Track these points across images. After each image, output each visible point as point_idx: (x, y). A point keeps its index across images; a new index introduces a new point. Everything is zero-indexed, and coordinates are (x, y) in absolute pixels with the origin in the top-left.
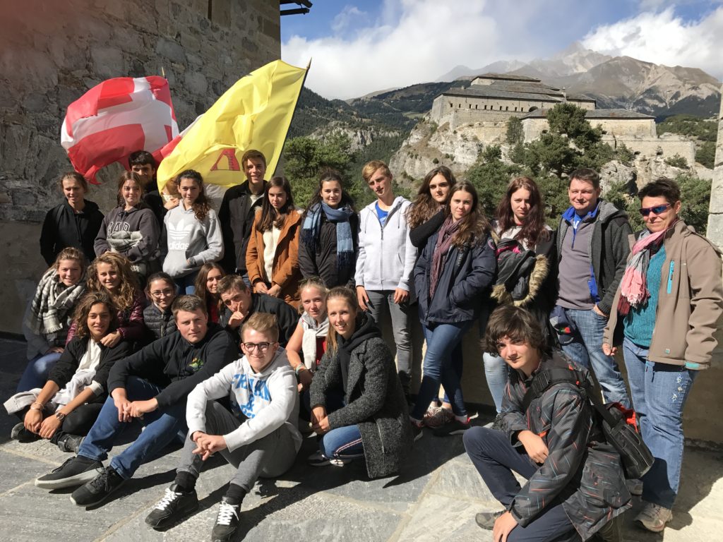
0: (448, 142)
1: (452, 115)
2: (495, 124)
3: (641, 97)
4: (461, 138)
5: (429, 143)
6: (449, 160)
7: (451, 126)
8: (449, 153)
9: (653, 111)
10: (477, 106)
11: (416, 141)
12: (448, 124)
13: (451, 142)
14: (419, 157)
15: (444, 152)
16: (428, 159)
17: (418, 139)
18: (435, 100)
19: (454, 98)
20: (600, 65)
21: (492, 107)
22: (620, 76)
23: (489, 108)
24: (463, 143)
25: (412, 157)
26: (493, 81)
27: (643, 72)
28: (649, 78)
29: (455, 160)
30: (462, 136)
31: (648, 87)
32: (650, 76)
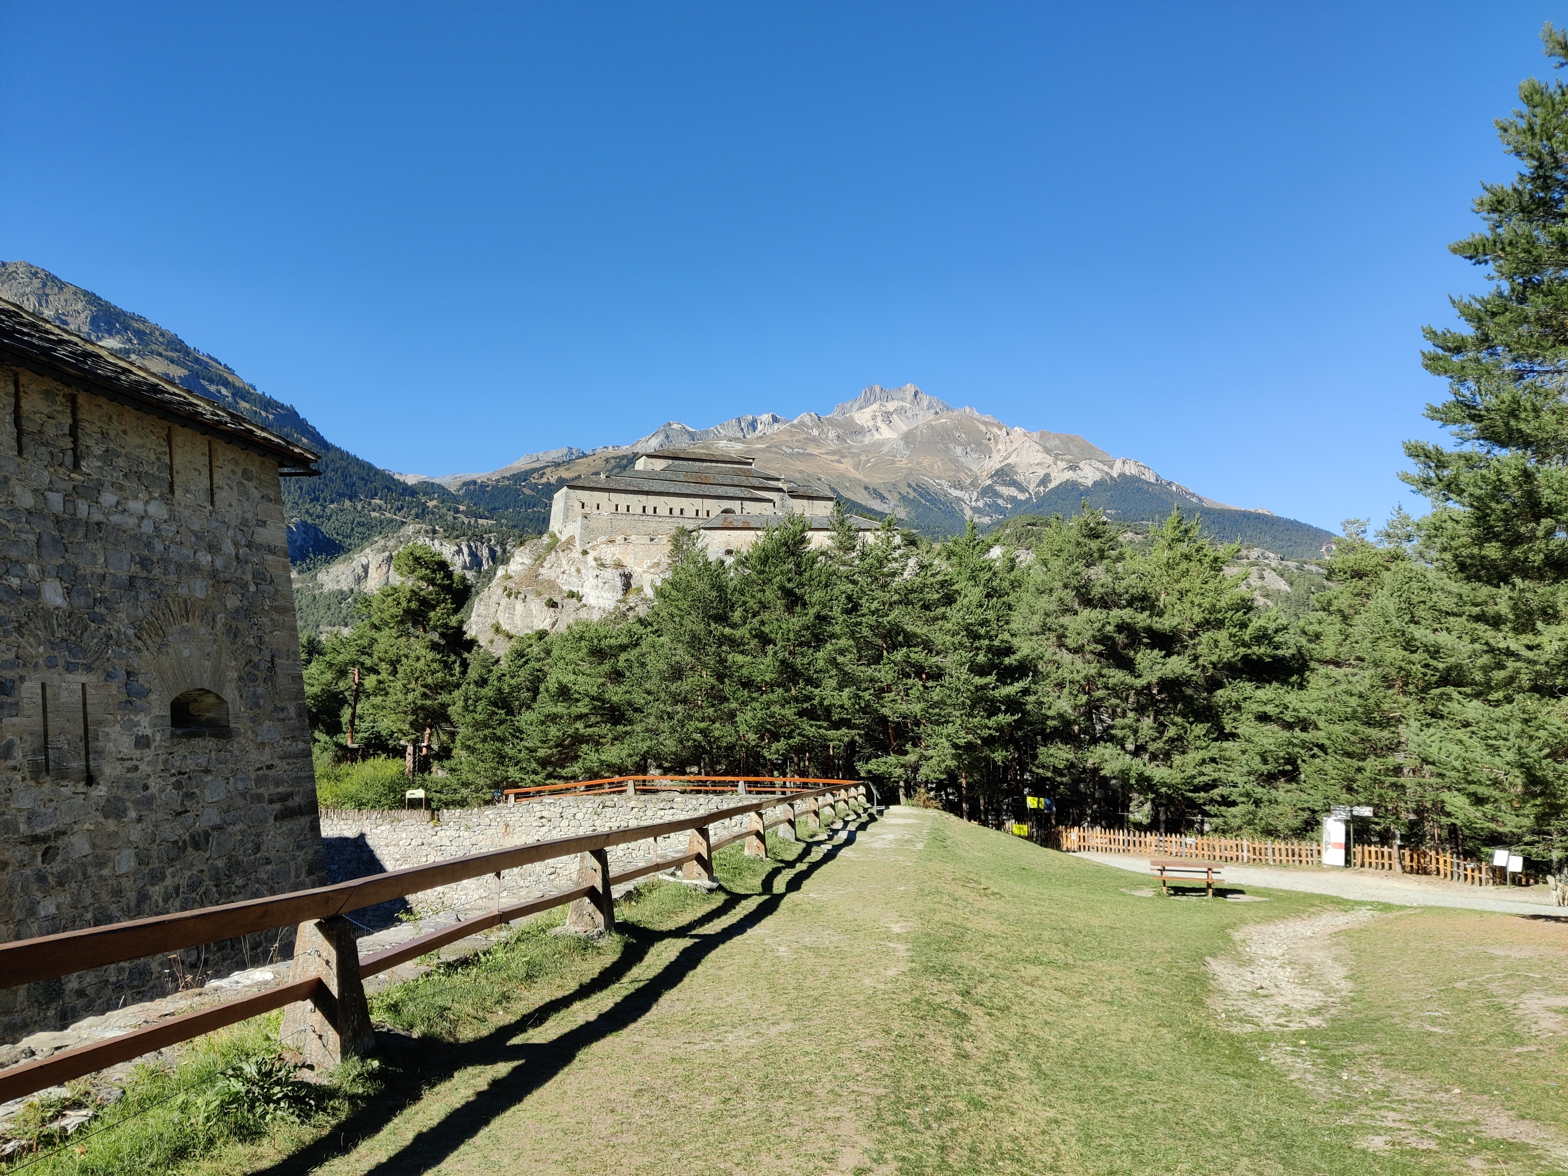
0: (573, 570)
1: (579, 523)
2: (652, 540)
3: (989, 482)
4: (593, 563)
5: (541, 570)
6: (574, 600)
7: (577, 543)
8: (575, 590)
9: (1009, 506)
10: (628, 507)
11: (520, 567)
12: (572, 538)
13: (578, 571)
14: (522, 596)
15: (566, 588)
16: (538, 601)
17: (523, 563)
18: (556, 496)
19: (587, 493)
20: (916, 428)
21: (655, 509)
22: (952, 446)
23: (649, 511)
24: (598, 572)
25: (509, 596)
26: (670, 462)
27: (989, 439)
28: (999, 451)
29: (584, 601)
30: (596, 559)
31: (998, 466)
32: (1000, 447)
